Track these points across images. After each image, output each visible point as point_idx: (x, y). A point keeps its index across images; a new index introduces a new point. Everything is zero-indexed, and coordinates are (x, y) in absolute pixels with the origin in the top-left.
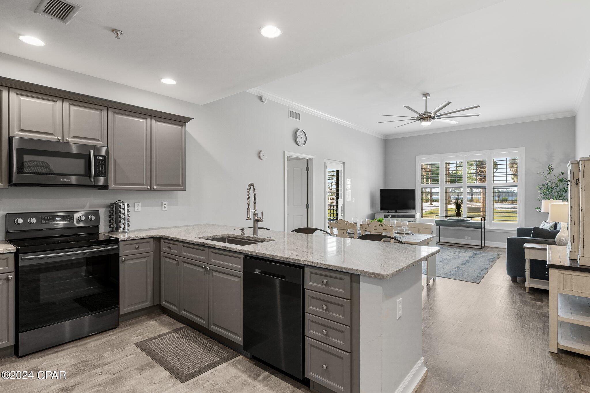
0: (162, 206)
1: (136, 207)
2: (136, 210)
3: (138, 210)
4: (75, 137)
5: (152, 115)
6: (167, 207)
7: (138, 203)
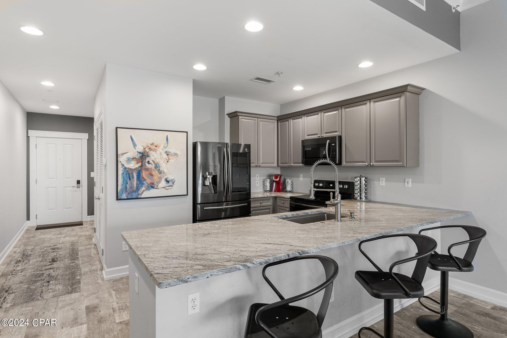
0: (405, 182)
1: (380, 182)
2: (381, 184)
3: (382, 185)
4: (326, 133)
5: (371, 98)
6: (410, 184)
7: (382, 178)
